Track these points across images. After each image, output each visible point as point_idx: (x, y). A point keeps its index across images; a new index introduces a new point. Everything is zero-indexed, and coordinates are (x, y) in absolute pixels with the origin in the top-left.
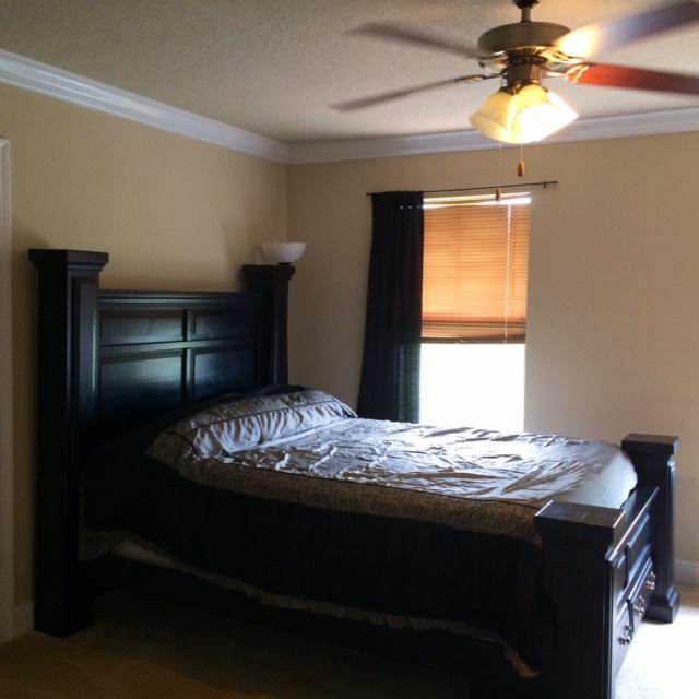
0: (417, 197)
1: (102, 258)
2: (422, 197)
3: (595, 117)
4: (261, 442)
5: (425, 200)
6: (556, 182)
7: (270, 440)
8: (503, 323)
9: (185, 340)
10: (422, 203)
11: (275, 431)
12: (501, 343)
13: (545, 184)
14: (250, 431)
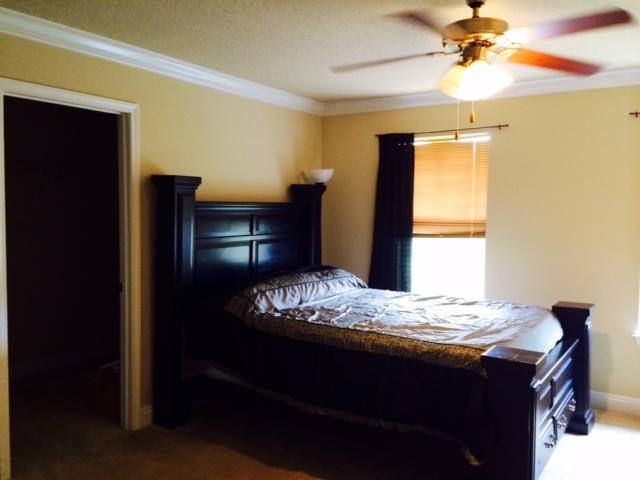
0: (410, 137)
1: (197, 181)
2: (414, 137)
3: (527, 81)
4: (301, 303)
5: (415, 139)
6: (507, 125)
7: (306, 302)
9: (252, 234)
10: (413, 141)
11: (310, 296)
12: (469, 237)
13: (500, 127)
14: (293, 296)
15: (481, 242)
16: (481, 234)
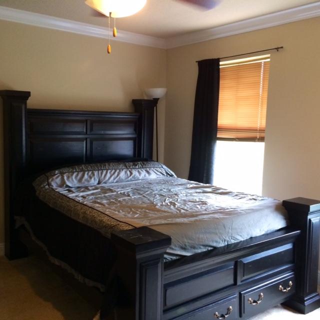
1: (27, 95)
2: (219, 62)
4: (99, 183)
5: (221, 63)
6: (282, 47)
7: (105, 183)
8: (257, 130)
9: (86, 133)
10: (219, 65)
11: (109, 179)
12: (255, 141)
13: (277, 49)
14: (91, 178)
15: (261, 146)
16: (261, 139)
